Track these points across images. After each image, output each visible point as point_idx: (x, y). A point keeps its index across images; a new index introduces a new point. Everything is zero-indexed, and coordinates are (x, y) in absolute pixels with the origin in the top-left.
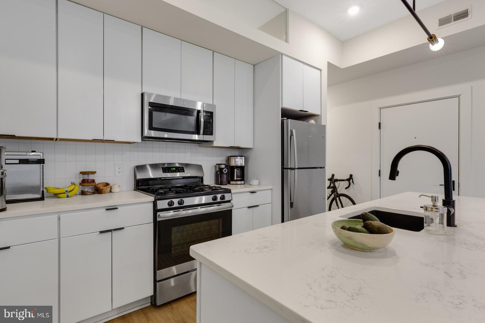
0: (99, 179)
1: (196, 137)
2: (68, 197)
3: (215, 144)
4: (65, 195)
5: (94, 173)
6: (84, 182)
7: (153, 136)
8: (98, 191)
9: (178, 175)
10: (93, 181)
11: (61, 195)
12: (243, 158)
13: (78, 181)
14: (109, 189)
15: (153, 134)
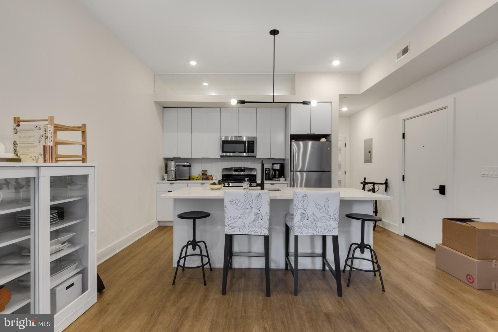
0: (209, 174)
1: (245, 154)
2: (197, 180)
3: (257, 157)
4: (196, 179)
5: (206, 171)
6: (203, 174)
7: (224, 155)
8: (207, 179)
9: (242, 173)
10: (206, 174)
11: (195, 179)
12: (279, 165)
13: (201, 174)
14: (211, 178)
15: (224, 154)
